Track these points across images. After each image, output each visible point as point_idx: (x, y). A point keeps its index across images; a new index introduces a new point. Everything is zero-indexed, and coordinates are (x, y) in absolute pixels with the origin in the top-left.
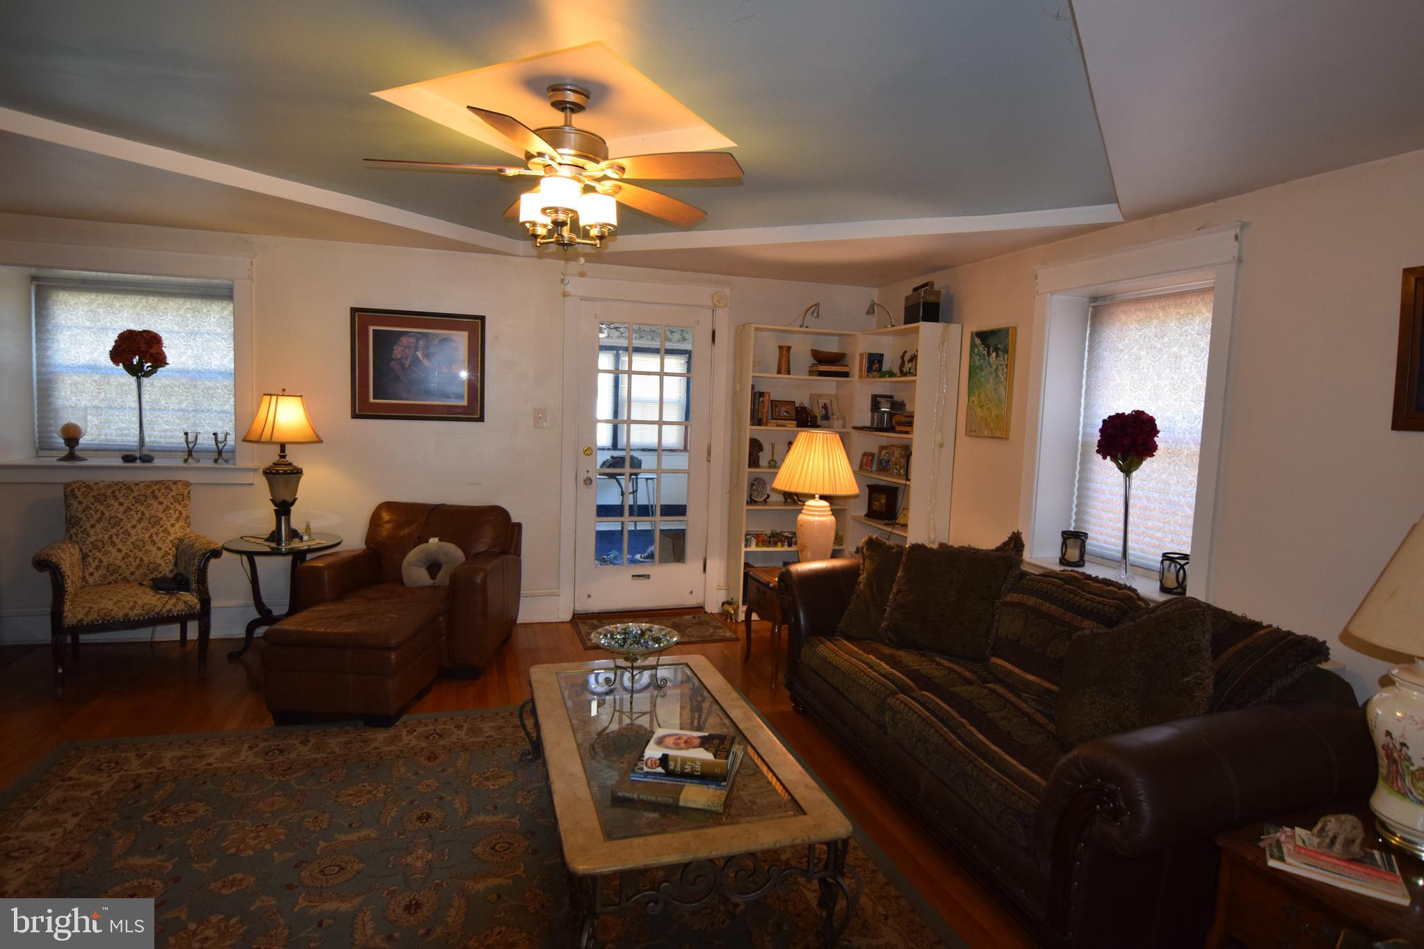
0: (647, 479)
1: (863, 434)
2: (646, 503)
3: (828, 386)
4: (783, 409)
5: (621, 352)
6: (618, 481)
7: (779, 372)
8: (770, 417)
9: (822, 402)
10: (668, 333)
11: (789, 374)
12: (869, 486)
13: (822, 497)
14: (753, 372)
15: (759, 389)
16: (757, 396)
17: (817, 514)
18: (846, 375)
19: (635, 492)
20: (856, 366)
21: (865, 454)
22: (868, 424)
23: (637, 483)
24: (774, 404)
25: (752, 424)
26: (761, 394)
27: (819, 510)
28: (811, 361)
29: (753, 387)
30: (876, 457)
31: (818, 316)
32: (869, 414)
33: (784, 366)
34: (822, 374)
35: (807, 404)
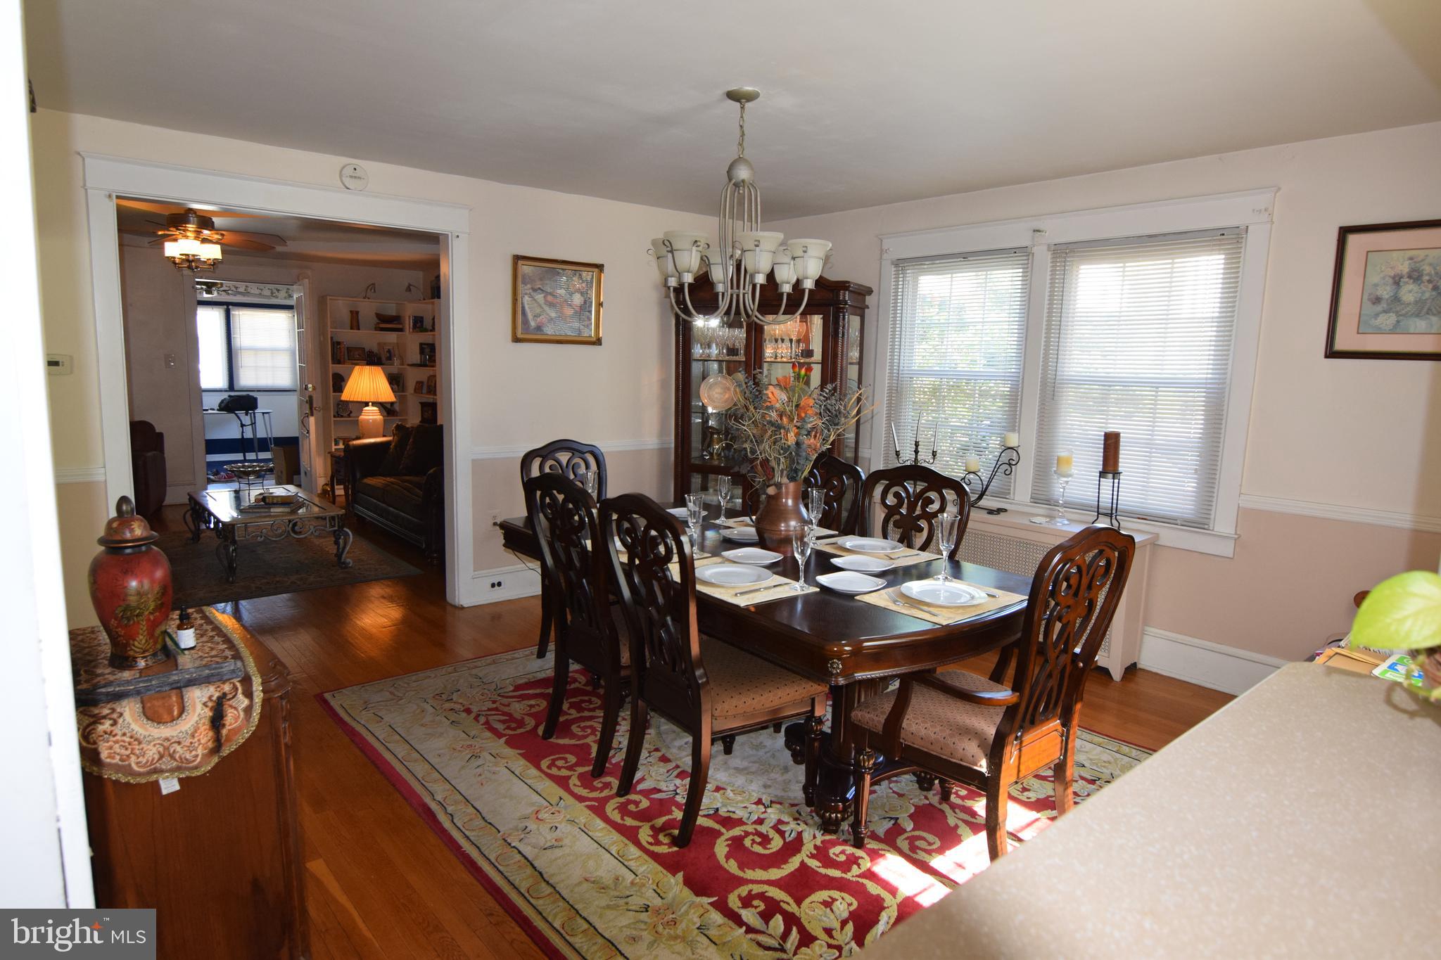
0: (263, 413)
1: (415, 370)
2: (265, 436)
3: (391, 337)
4: (357, 353)
5: (230, 307)
6: (236, 414)
7: (352, 328)
8: (346, 357)
9: (387, 348)
10: (275, 291)
11: (359, 329)
12: (421, 403)
13: (374, 404)
14: (331, 328)
15: (335, 340)
16: (336, 344)
17: (371, 415)
18: (401, 330)
19: (253, 424)
20: (408, 324)
21: (417, 382)
22: (419, 362)
23: (255, 417)
24: (349, 349)
25: (333, 363)
26: (339, 343)
27: (372, 412)
28: (375, 320)
29: (332, 338)
30: (425, 383)
31: (375, 291)
32: (419, 356)
33: (355, 323)
34: (382, 329)
35: (375, 350)
